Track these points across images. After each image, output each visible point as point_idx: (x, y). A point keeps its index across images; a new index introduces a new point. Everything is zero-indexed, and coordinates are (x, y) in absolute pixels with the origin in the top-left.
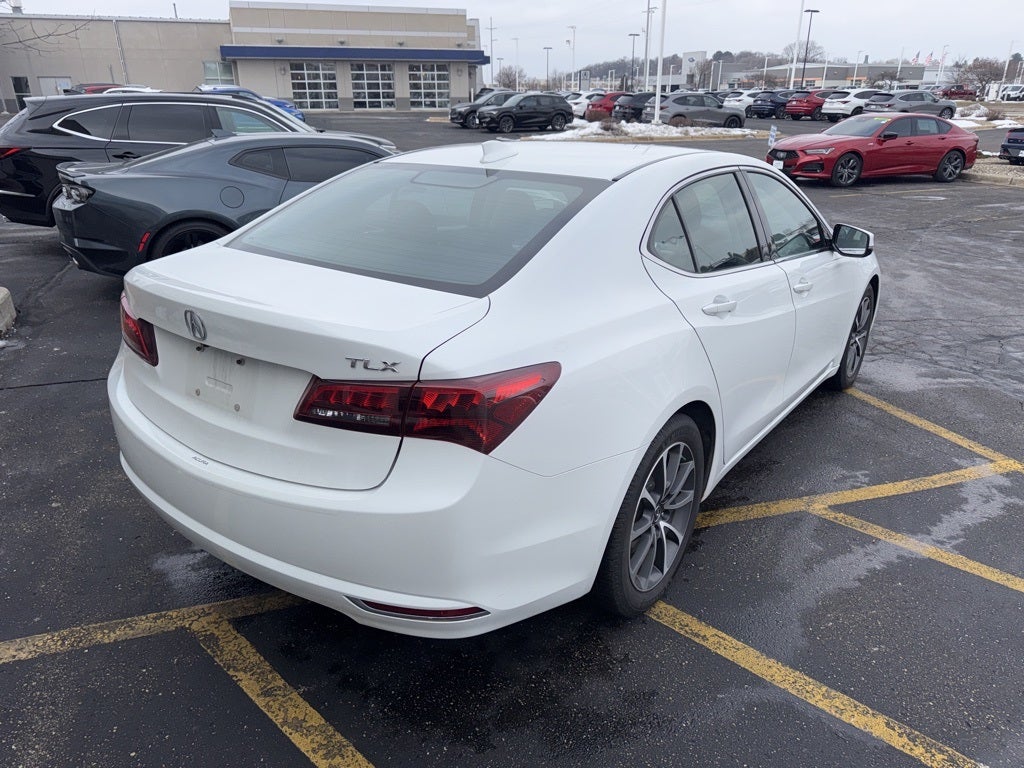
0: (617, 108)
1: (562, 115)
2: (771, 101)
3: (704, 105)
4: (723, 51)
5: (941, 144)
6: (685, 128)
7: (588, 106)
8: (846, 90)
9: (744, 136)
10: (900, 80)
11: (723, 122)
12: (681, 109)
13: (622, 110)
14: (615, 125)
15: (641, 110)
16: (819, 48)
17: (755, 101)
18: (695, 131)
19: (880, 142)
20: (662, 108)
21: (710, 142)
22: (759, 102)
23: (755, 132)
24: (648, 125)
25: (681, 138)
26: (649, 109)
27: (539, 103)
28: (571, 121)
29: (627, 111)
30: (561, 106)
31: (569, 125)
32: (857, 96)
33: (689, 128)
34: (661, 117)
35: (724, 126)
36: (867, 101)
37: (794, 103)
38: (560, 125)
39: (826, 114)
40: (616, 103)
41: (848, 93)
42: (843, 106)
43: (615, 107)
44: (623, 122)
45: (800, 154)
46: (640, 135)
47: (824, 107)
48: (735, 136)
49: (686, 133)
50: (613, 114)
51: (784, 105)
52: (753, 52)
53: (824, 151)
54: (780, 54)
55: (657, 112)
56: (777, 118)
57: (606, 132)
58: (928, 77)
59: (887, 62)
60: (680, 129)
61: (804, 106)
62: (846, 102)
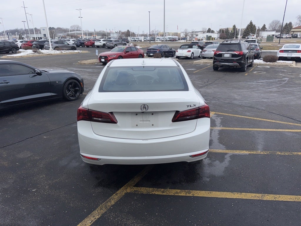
0: (34, 45)
1: (15, 48)
2: (80, 42)
3: (64, 44)
4: (52, 27)
5: (137, 53)
6: (61, 51)
7: (22, 45)
8: (100, 39)
9: (79, 52)
10: (107, 36)
11: (70, 49)
12: (57, 45)
13: (25, 46)
14: (38, 51)
15: (43, 46)
16: (80, 27)
17: (75, 42)
18: (64, 51)
19: (125, 53)
20: (52, 45)
21: (70, 54)
22: (76, 43)
23: (81, 51)
24: (49, 50)
25: (60, 54)
26: (46, 45)
27: (5, 44)
28: (18, 50)
29: (38, 46)
30: (13, 45)
31: (18, 51)
32: (103, 41)
33: (62, 51)
34: (52, 48)
35: (71, 50)
36: (106, 42)
37: (86, 43)
38: (15, 51)
39: (96, 46)
40: (33, 44)
41: (100, 40)
42: (100, 43)
43: (33, 45)
44: (40, 50)
45: (108, 57)
46: (48, 53)
47: (95, 43)
48: (76, 53)
49: (62, 52)
50: (33, 47)
51: (84, 43)
52: (61, 28)
53: (114, 56)
54: (69, 28)
55: (51, 46)
56: (82, 47)
57: (35, 53)
58: (112, 35)
59: (99, 31)
60: (59, 51)
61: (89, 44)
62: (100, 42)
